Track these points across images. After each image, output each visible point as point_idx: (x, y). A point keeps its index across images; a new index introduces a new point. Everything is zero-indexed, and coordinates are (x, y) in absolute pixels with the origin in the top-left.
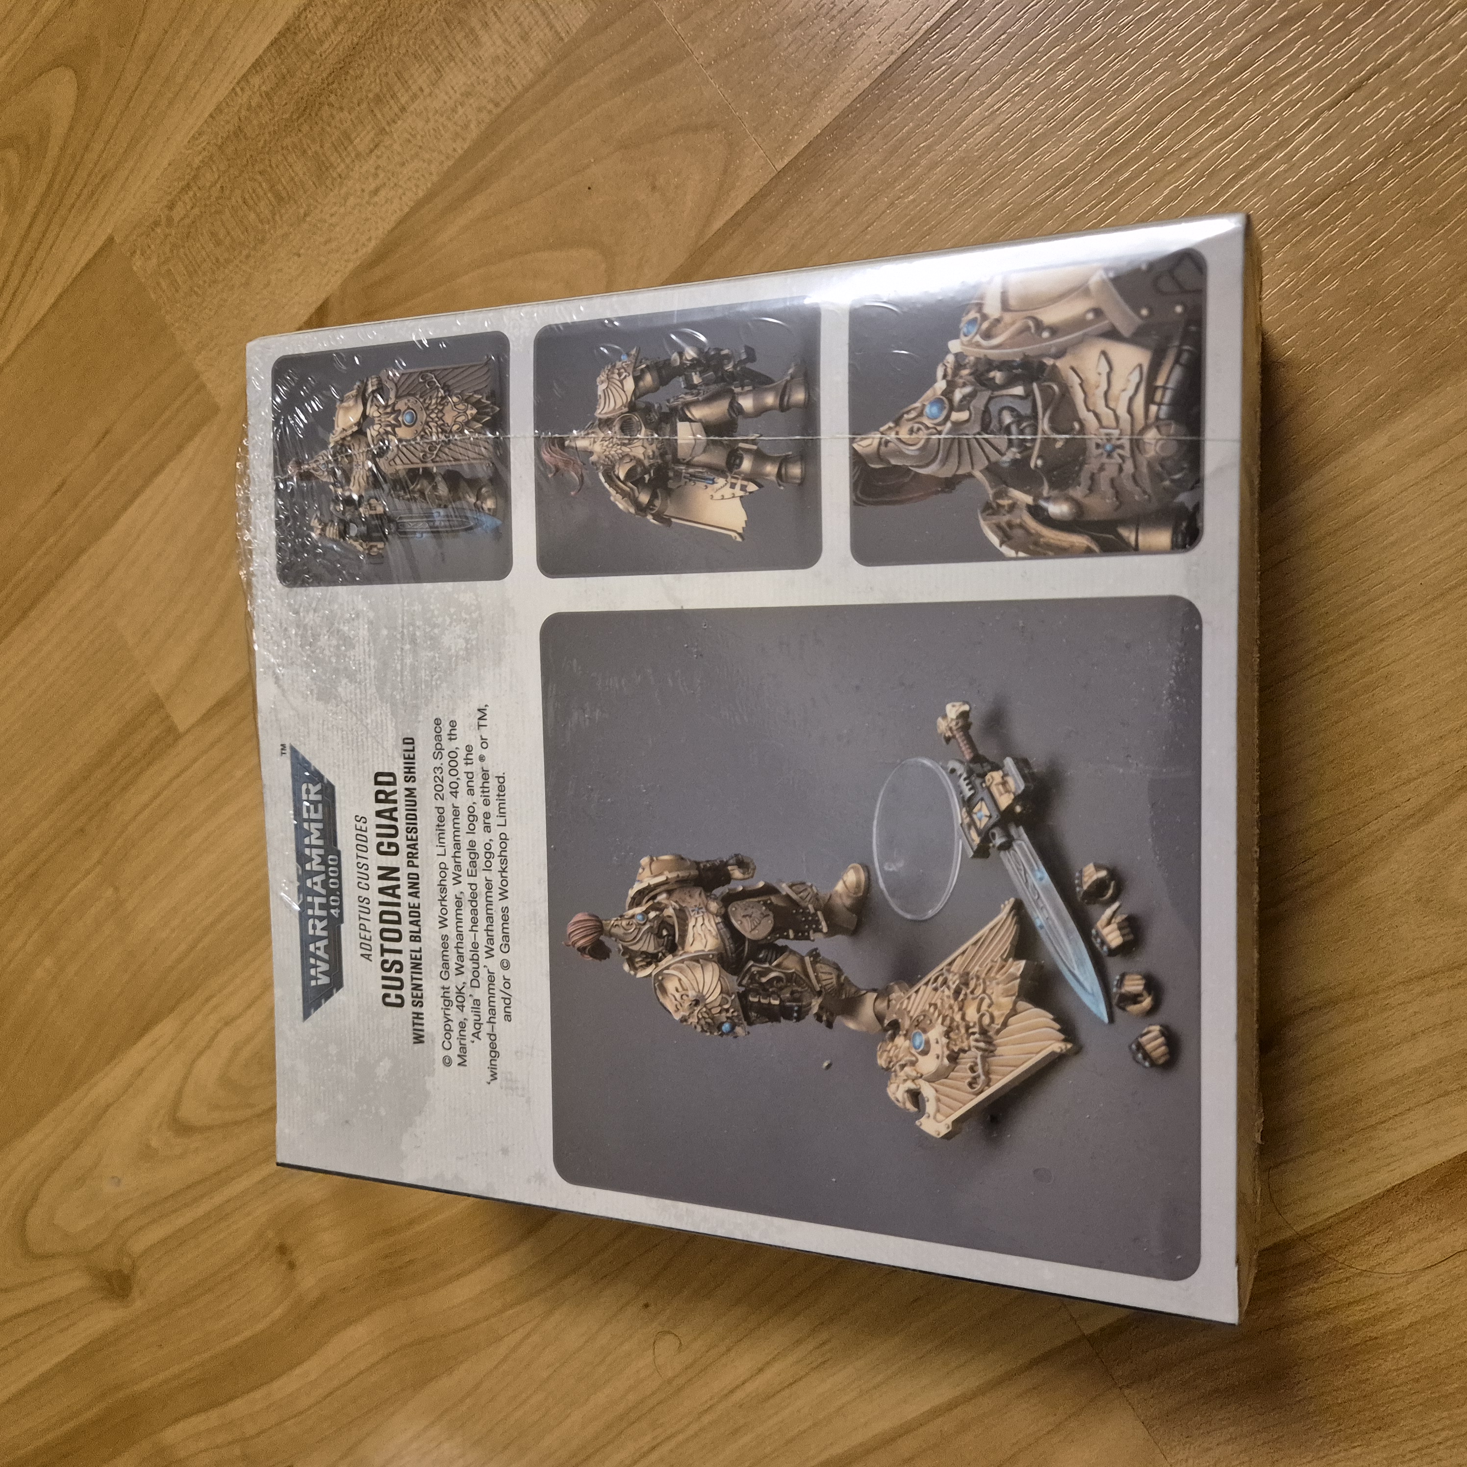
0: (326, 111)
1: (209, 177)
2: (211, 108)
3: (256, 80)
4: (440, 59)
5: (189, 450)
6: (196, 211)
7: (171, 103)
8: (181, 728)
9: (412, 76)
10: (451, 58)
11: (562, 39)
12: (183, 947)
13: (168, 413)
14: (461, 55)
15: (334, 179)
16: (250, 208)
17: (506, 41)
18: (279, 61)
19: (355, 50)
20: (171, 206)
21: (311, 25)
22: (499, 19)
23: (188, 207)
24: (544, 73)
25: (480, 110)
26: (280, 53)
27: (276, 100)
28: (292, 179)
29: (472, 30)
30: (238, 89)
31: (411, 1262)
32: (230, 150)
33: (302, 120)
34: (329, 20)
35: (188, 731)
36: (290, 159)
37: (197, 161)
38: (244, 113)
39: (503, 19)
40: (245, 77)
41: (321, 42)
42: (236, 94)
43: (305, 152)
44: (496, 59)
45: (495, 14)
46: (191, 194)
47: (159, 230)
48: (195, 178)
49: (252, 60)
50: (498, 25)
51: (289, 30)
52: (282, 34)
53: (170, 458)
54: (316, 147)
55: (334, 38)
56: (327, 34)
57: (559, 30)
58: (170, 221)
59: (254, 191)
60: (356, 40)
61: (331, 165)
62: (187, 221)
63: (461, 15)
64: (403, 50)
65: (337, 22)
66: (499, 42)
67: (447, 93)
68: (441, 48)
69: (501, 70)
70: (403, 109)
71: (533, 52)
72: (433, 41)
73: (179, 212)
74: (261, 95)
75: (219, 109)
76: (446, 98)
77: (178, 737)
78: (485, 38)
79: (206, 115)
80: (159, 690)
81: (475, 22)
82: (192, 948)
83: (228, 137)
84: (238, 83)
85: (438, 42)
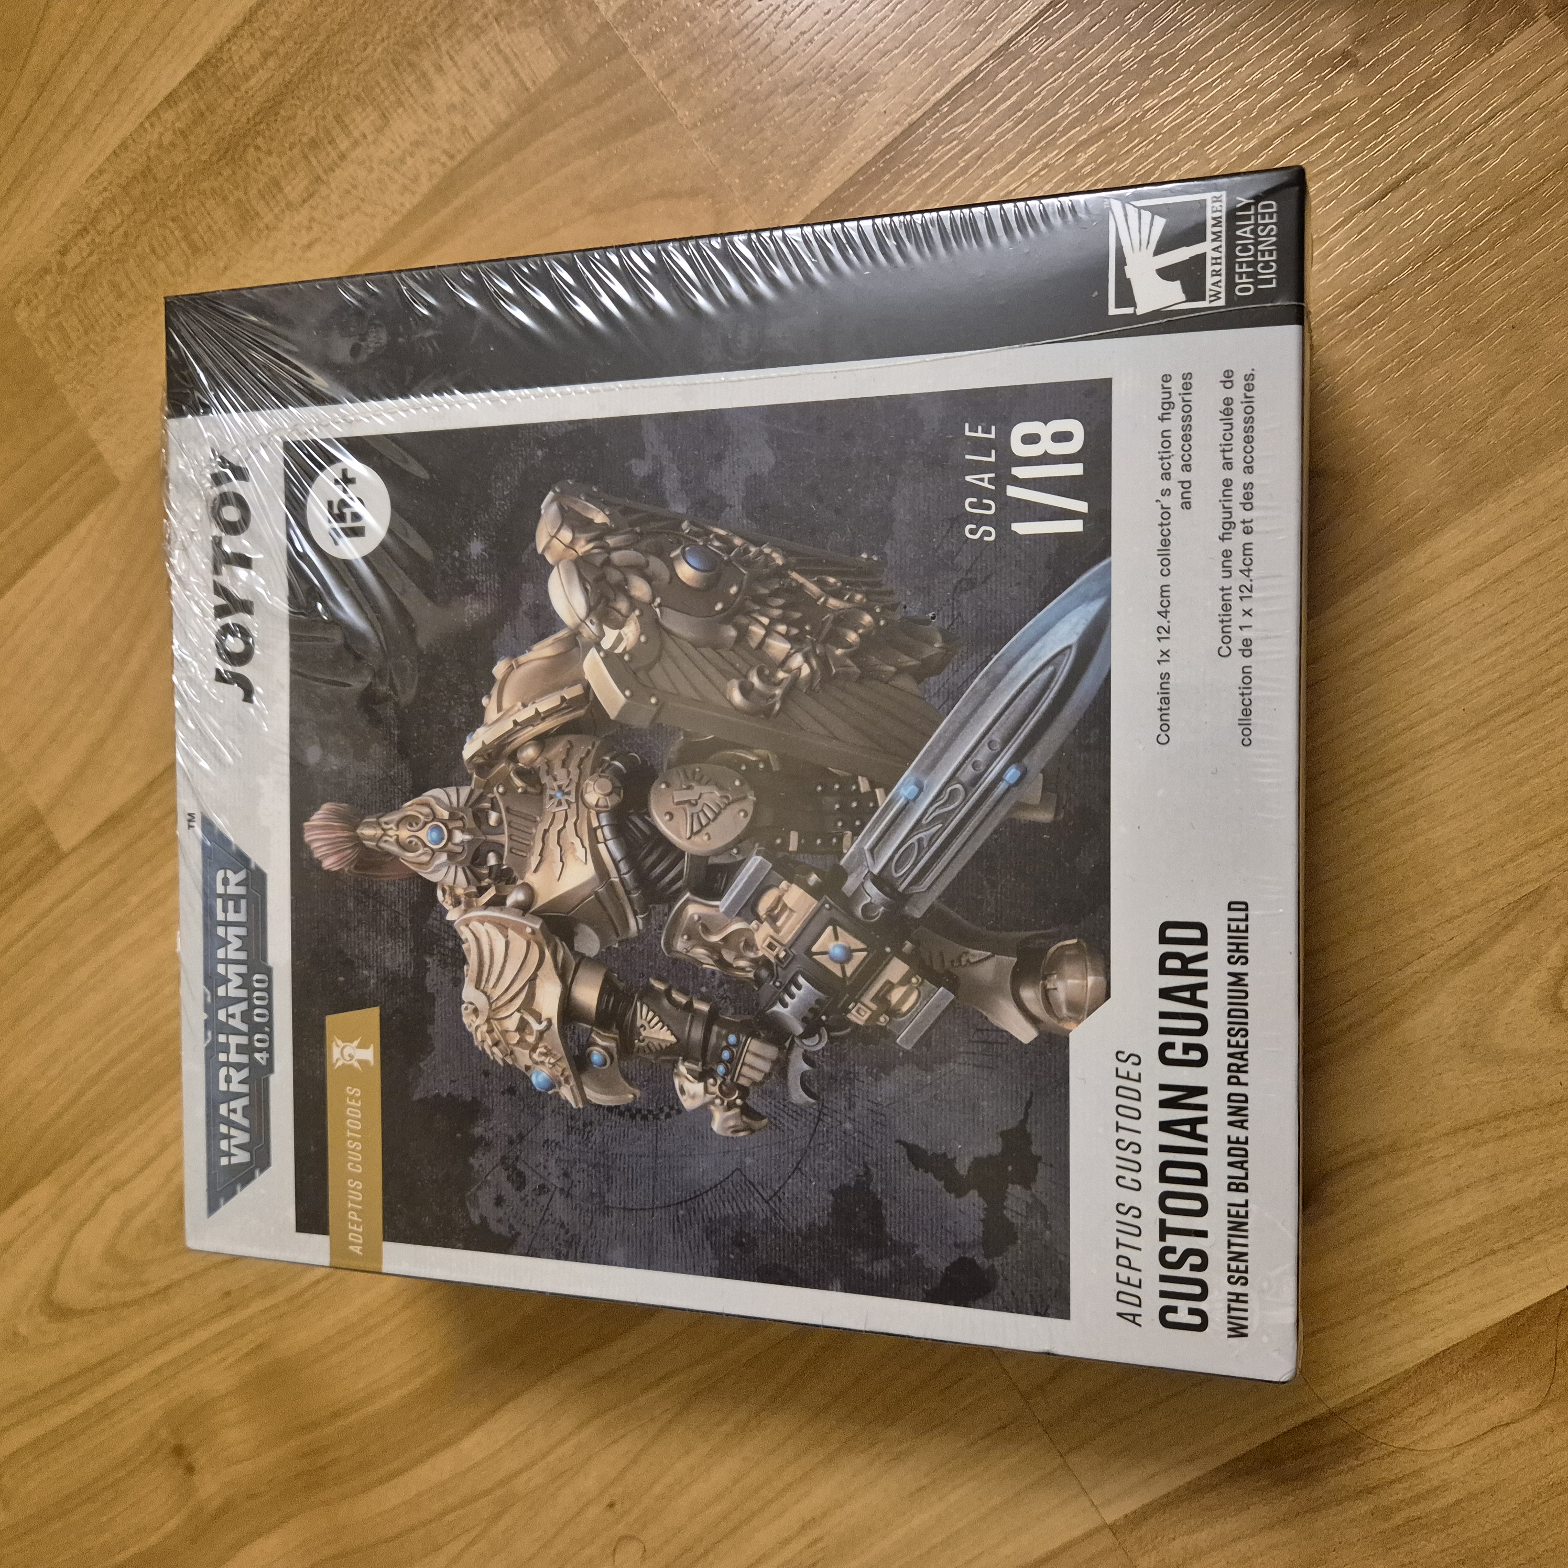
0: (251, 154)
1: (109, 222)
2: (114, 143)
3: (169, 116)
4: (387, 103)
5: (82, 528)
6: (94, 258)
7: (66, 136)
8: (65, 847)
9: (354, 120)
10: (400, 103)
11: (527, 89)
12: (62, 1101)
13: (55, 487)
14: (411, 100)
15: (259, 230)
16: (159, 258)
17: (464, 89)
18: (196, 96)
19: (288, 88)
20: (64, 252)
21: (236, 58)
22: (455, 64)
23: (85, 254)
24: (507, 125)
25: (432, 161)
26: (198, 87)
27: (192, 138)
28: (210, 228)
29: (424, 75)
30: (147, 125)
31: (334, 1462)
32: (136, 192)
33: (222, 163)
34: (256, 55)
35: (74, 849)
36: (208, 206)
37: (96, 203)
38: (153, 152)
39: (460, 63)
40: (155, 112)
41: (247, 78)
42: (145, 130)
43: (225, 199)
44: (452, 108)
45: (452, 58)
46: (88, 239)
47: (48, 278)
48: (94, 222)
49: (164, 93)
50: (454, 70)
51: (210, 62)
52: (200, 66)
53: (58, 536)
54: (239, 194)
55: (263, 74)
56: (254, 70)
57: (525, 78)
58: (61, 268)
59: (165, 239)
60: (288, 77)
61: (257, 214)
62: (82, 270)
63: (412, 57)
64: (343, 92)
65: (266, 56)
66: (456, 88)
67: (394, 141)
68: (388, 91)
69: (458, 120)
70: (343, 157)
71: (494, 102)
72: (378, 84)
73: (72, 259)
74: (175, 132)
75: (124, 146)
76: (393, 148)
77: (62, 857)
78: (438, 82)
79: (109, 151)
80: (40, 803)
81: (427, 65)
82: (73, 1101)
83: (134, 178)
84: (148, 117)
85: (384, 84)
